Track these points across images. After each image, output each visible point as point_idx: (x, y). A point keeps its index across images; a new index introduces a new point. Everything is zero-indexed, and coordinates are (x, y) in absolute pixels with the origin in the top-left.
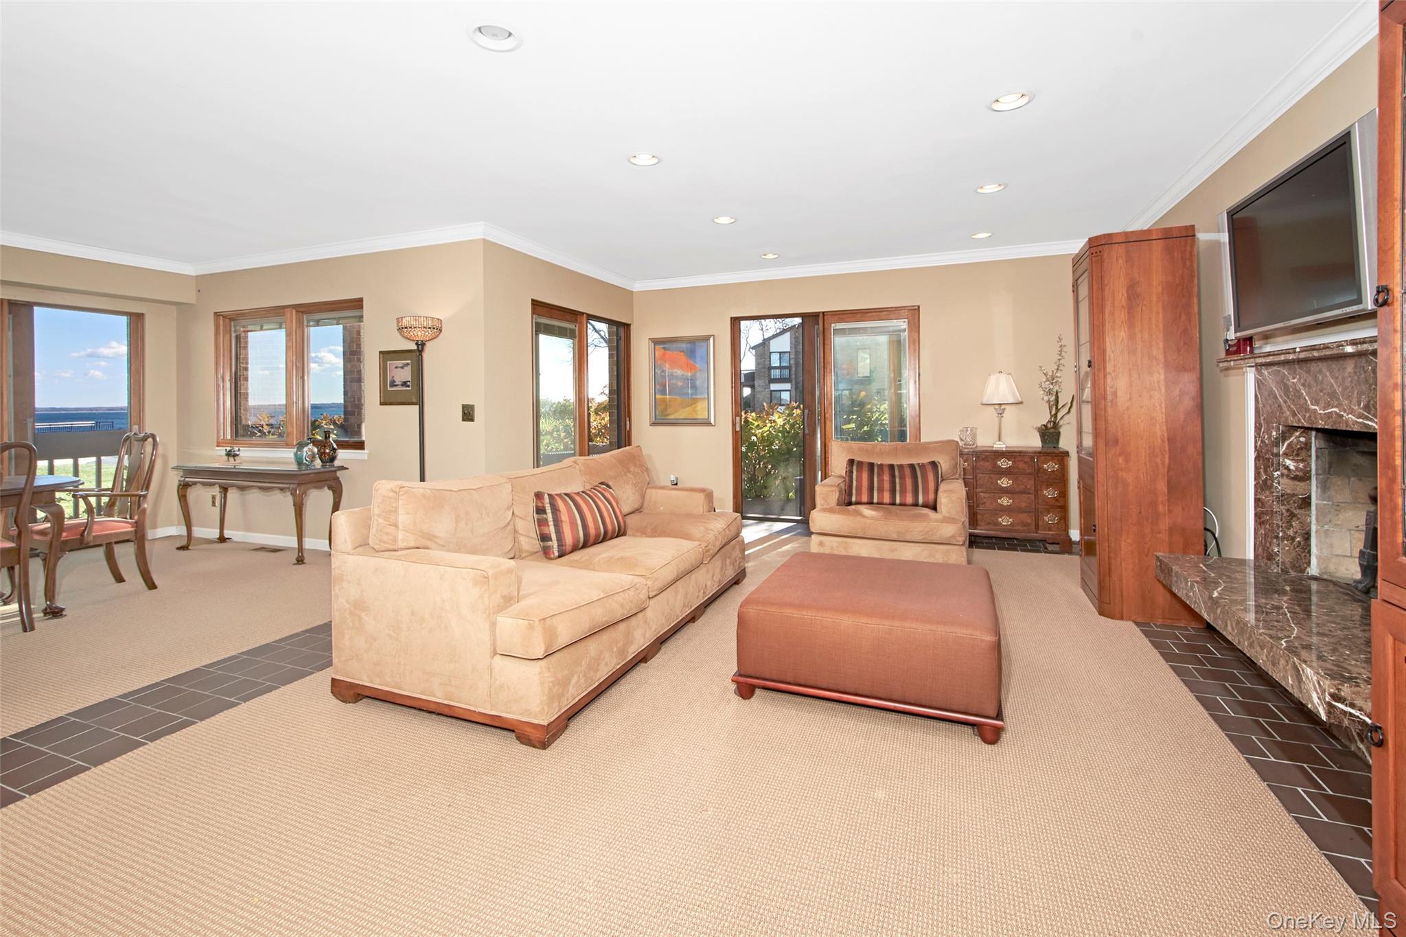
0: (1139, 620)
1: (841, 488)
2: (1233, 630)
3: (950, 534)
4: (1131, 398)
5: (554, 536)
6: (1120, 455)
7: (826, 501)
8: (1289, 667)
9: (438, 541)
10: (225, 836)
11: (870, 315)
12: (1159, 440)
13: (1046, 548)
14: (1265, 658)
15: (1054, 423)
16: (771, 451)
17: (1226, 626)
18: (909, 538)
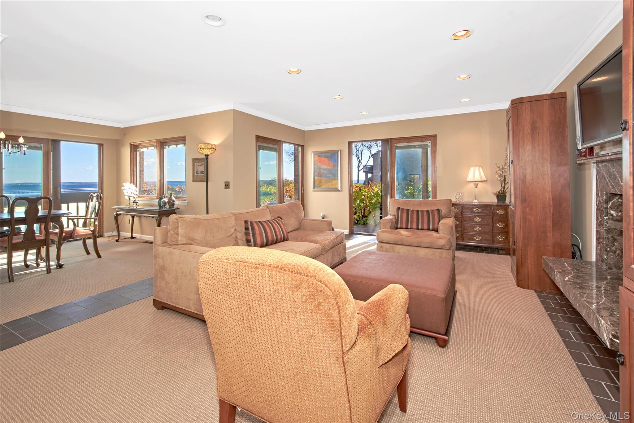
0: (538, 289)
1: (393, 221)
2: (572, 298)
3: (442, 244)
4: (533, 179)
5: (252, 240)
6: (527, 207)
7: (385, 227)
8: (594, 319)
9: (196, 241)
10: (94, 364)
11: (413, 139)
12: (548, 200)
13: (499, 252)
14: (585, 313)
15: (503, 191)
16: (370, 203)
17: (570, 295)
18: (423, 245)
